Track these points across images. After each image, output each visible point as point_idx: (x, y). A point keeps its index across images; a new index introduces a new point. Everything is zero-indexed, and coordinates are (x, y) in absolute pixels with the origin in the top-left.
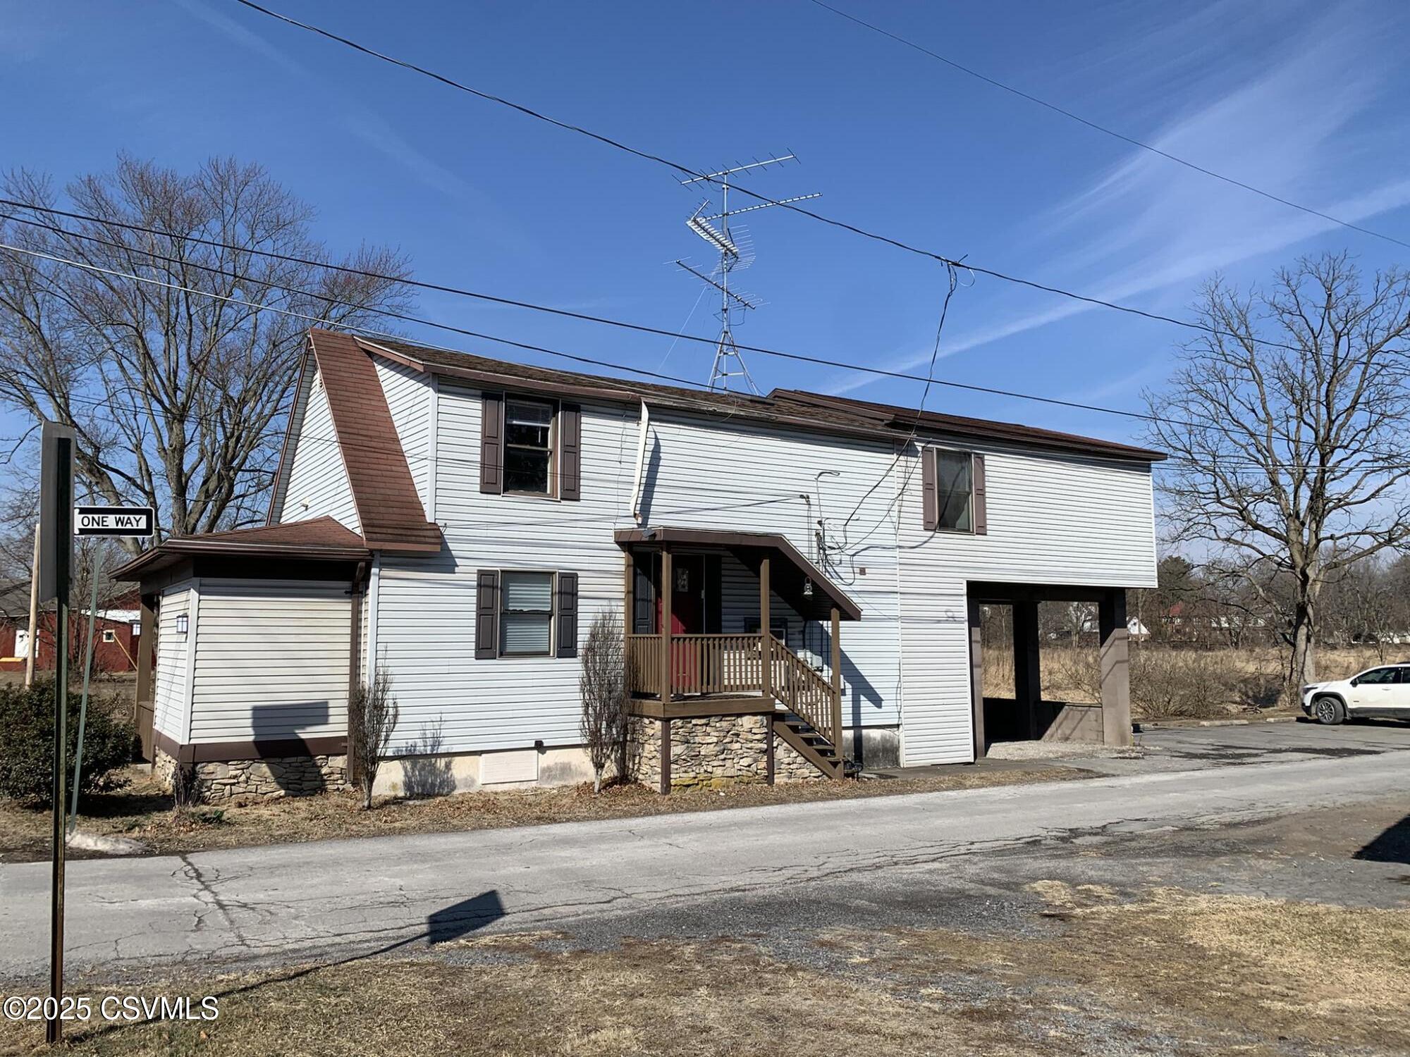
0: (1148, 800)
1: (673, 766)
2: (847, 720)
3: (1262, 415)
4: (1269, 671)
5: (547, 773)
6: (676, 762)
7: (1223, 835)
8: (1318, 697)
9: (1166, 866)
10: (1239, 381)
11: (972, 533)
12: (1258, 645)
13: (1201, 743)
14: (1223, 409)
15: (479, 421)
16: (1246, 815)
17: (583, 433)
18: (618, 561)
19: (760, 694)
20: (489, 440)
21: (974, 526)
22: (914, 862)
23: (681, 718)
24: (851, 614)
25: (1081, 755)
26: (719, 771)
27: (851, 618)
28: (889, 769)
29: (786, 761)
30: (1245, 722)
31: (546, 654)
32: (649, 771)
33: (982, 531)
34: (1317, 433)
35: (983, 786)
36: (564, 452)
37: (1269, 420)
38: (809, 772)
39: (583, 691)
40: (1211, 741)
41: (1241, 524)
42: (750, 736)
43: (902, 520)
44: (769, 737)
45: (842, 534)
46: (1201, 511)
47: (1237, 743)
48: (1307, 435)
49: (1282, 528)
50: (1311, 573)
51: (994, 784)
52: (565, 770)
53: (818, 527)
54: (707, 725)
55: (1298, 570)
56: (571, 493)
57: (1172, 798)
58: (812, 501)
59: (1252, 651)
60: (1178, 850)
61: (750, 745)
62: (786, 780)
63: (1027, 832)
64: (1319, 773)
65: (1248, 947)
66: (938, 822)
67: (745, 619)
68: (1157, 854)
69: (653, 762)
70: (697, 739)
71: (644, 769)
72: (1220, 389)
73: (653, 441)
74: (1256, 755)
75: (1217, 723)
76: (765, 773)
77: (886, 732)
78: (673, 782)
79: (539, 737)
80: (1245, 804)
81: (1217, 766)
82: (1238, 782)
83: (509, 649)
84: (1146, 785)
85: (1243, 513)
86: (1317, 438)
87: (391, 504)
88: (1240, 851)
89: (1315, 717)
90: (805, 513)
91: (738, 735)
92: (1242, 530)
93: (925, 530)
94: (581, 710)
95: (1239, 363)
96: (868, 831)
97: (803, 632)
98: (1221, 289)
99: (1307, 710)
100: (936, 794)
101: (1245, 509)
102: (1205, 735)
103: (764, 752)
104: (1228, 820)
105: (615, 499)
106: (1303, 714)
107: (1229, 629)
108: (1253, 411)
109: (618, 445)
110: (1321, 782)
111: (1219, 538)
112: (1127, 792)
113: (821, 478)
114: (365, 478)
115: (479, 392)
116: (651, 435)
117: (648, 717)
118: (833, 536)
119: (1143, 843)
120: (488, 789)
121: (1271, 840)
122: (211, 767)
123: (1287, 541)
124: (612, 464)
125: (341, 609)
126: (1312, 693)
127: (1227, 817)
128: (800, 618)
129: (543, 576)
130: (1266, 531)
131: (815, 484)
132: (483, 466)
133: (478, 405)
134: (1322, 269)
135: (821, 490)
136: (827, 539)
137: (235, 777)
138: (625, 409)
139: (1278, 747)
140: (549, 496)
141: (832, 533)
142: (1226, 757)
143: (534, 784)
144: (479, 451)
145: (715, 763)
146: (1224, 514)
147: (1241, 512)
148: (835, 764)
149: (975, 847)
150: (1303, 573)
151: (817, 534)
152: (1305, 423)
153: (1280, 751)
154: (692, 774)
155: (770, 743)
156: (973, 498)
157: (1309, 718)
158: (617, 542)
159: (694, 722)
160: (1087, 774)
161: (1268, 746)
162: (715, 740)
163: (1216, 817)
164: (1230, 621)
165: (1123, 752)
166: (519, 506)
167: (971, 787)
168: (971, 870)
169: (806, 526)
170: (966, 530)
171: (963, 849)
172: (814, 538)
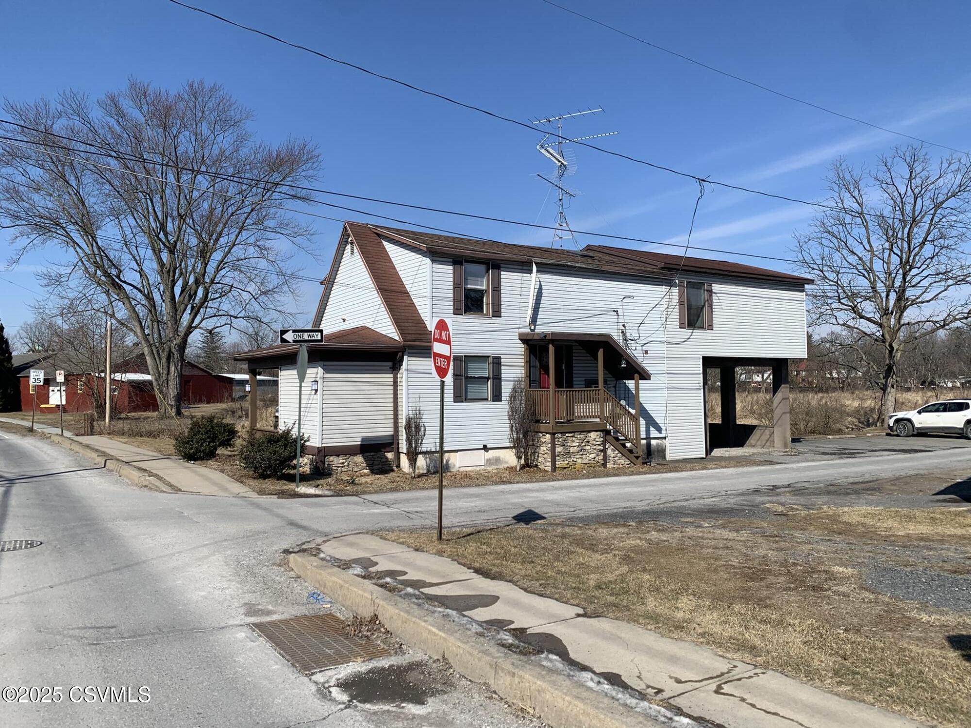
0: (807, 473)
1: (557, 458)
2: (643, 435)
3: (868, 248)
4: (866, 406)
5: (489, 462)
6: (558, 456)
7: (850, 487)
8: (898, 421)
9: (825, 498)
10: (853, 226)
11: (705, 329)
12: (857, 389)
13: (830, 447)
14: (843, 243)
15: (452, 276)
16: (861, 480)
17: (502, 280)
18: (520, 348)
19: (598, 420)
20: (457, 286)
21: (706, 325)
22: (702, 498)
23: (561, 433)
24: (645, 376)
25: (764, 454)
26: (579, 461)
27: (645, 379)
28: (661, 461)
29: (612, 455)
30: (854, 436)
31: (486, 400)
32: (544, 461)
33: (711, 328)
34: (901, 259)
35: (717, 468)
36: (493, 291)
37: (871, 250)
38: (624, 461)
39: (510, 419)
40: (837, 446)
41: (854, 315)
42: (595, 443)
43: (668, 323)
44: (604, 443)
45: (637, 331)
46: (828, 308)
47: (851, 447)
48: (895, 260)
49: (877, 317)
50: (895, 346)
51: (722, 467)
52: (497, 460)
53: (623, 328)
54: (573, 436)
55: (887, 344)
56: (497, 313)
57: (822, 472)
58: (619, 314)
59: (853, 393)
60: (829, 493)
61: (595, 447)
62: (612, 466)
63: (752, 487)
64: (898, 461)
65: (869, 521)
66: (705, 483)
67: (585, 380)
68: (820, 494)
69: (546, 456)
70: (569, 444)
71: (540, 459)
72: (841, 230)
73: (538, 283)
74: (862, 453)
75: (838, 437)
76: (602, 462)
77: (659, 441)
78: (557, 466)
79: (485, 443)
80: (859, 475)
81: (841, 458)
82: (853, 465)
83: (469, 397)
84: (805, 467)
85: (854, 309)
86: (901, 262)
87: (410, 321)
88: (859, 493)
89: (895, 433)
90: (616, 321)
91: (588, 442)
92: (853, 319)
93: (680, 328)
94: (508, 429)
95: (853, 214)
96: (672, 487)
97: (615, 387)
98: (844, 167)
99: (891, 428)
100: (694, 472)
101: (856, 306)
102: (832, 442)
103: (601, 451)
104: (852, 481)
105: (518, 315)
106: (889, 431)
107: (838, 378)
108: (862, 243)
109: (520, 285)
110: (900, 465)
111: (839, 324)
112: (793, 470)
113: (624, 301)
114: (395, 307)
115: (451, 260)
116: (538, 280)
117: (542, 433)
118: (631, 333)
119: (811, 490)
120: (462, 469)
121: (874, 489)
122: (332, 458)
123: (880, 325)
124: (517, 296)
125: (388, 378)
126: (894, 419)
127: (851, 480)
128: (614, 379)
129: (483, 358)
130: (869, 319)
131: (621, 304)
132: (454, 301)
133: (451, 267)
134: (907, 154)
135: (624, 307)
136: (627, 334)
137: (343, 463)
138: (524, 266)
139: (874, 449)
140: (485, 314)
141: (630, 331)
142: (845, 454)
143: (483, 467)
144: (452, 292)
145: (578, 457)
146: (842, 309)
147: (853, 309)
148: (637, 458)
149: (729, 493)
150: (891, 346)
151: (623, 332)
152: (894, 253)
153: (875, 451)
154: (566, 462)
155: (604, 447)
156: (706, 308)
157: (892, 433)
158: (521, 340)
159: (567, 435)
160: (771, 463)
161: (869, 448)
162: (577, 444)
163: (845, 480)
164: (839, 373)
165: (786, 452)
166: (470, 321)
167: (711, 469)
168: (732, 501)
169: (616, 327)
170: (702, 328)
171: (724, 493)
172: (621, 334)
